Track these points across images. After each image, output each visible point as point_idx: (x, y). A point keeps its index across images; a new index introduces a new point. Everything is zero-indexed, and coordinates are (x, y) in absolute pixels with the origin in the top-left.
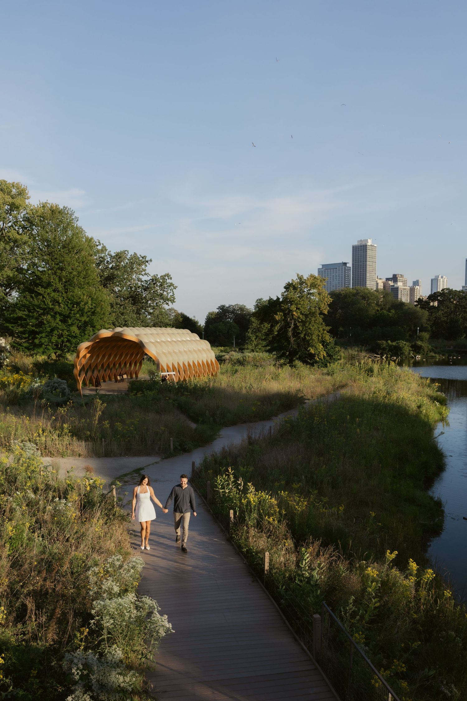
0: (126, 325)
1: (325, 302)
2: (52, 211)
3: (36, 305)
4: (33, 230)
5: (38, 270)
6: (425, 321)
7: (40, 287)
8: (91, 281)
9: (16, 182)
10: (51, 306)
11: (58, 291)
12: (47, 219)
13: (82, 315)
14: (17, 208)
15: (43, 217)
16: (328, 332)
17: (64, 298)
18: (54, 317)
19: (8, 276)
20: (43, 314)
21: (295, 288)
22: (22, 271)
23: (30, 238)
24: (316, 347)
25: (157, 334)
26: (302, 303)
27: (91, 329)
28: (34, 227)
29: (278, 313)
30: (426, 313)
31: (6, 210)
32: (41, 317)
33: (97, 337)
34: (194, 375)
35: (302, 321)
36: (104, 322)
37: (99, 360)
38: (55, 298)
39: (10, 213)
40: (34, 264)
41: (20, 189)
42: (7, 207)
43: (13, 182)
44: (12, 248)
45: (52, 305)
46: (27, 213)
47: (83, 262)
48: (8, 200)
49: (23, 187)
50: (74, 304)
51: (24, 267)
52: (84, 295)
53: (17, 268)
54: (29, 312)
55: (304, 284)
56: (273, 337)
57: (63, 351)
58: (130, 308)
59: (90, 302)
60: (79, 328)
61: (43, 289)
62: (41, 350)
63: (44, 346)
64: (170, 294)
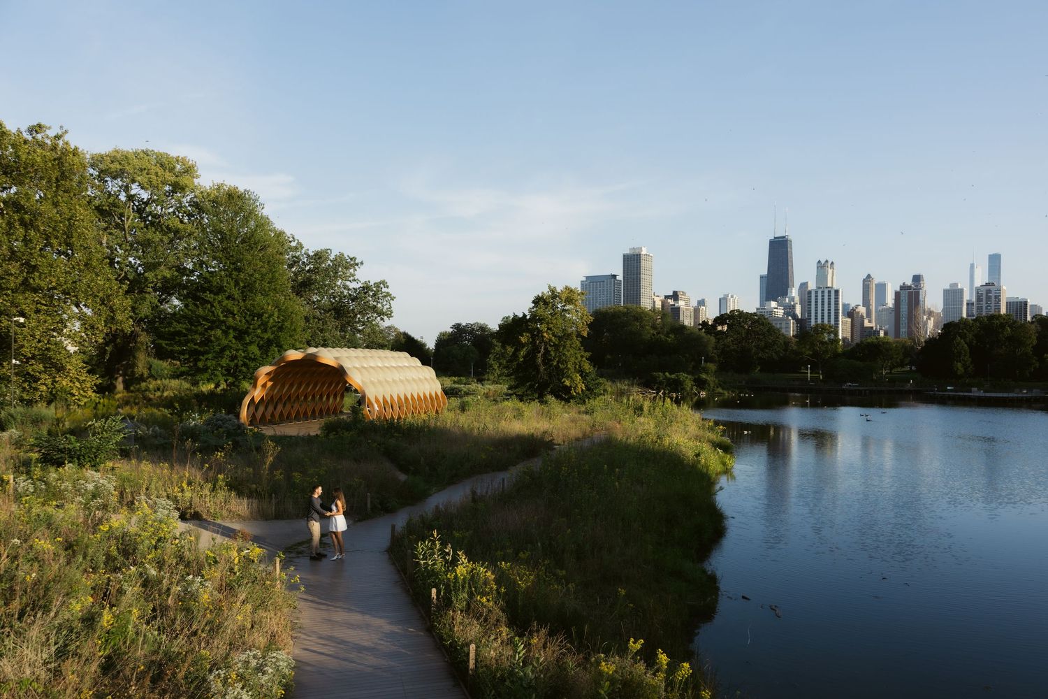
0: (325, 346)
1: (583, 321)
2: (229, 195)
3: (201, 317)
4: (202, 218)
5: (208, 271)
6: (710, 349)
7: (208, 292)
8: (279, 287)
9: (182, 156)
10: (222, 318)
11: (234, 299)
12: (221, 205)
13: (265, 331)
14: (183, 189)
15: (215, 202)
16: (587, 359)
17: (240, 308)
18: (226, 333)
19: (165, 277)
20: (211, 328)
21: (546, 303)
22: (186, 271)
23: (198, 229)
24: (572, 378)
25: (364, 357)
26: (554, 322)
27: (276, 349)
28: (204, 215)
29: (524, 334)
30: (713, 339)
31: (167, 192)
32: (207, 332)
33: (283, 359)
34: (413, 413)
35: (555, 345)
36: (295, 340)
37: (285, 390)
38: (229, 307)
39: (172, 195)
40: (201, 263)
41: (187, 166)
42: (167, 188)
43: (177, 155)
44: (171, 241)
45: (224, 316)
46: (195, 197)
47: (269, 262)
48: (169, 178)
49: (190, 162)
50: (254, 317)
51: (188, 267)
52: (268, 304)
53: (178, 266)
54: (192, 324)
55: (557, 298)
56: (518, 364)
57: (236, 379)
58: (332, 323)
59: (276, 314)
60: (260, 347)
61: (212, 296)
62: (206, 376)
63: (210, 371)
64: (385, 307)
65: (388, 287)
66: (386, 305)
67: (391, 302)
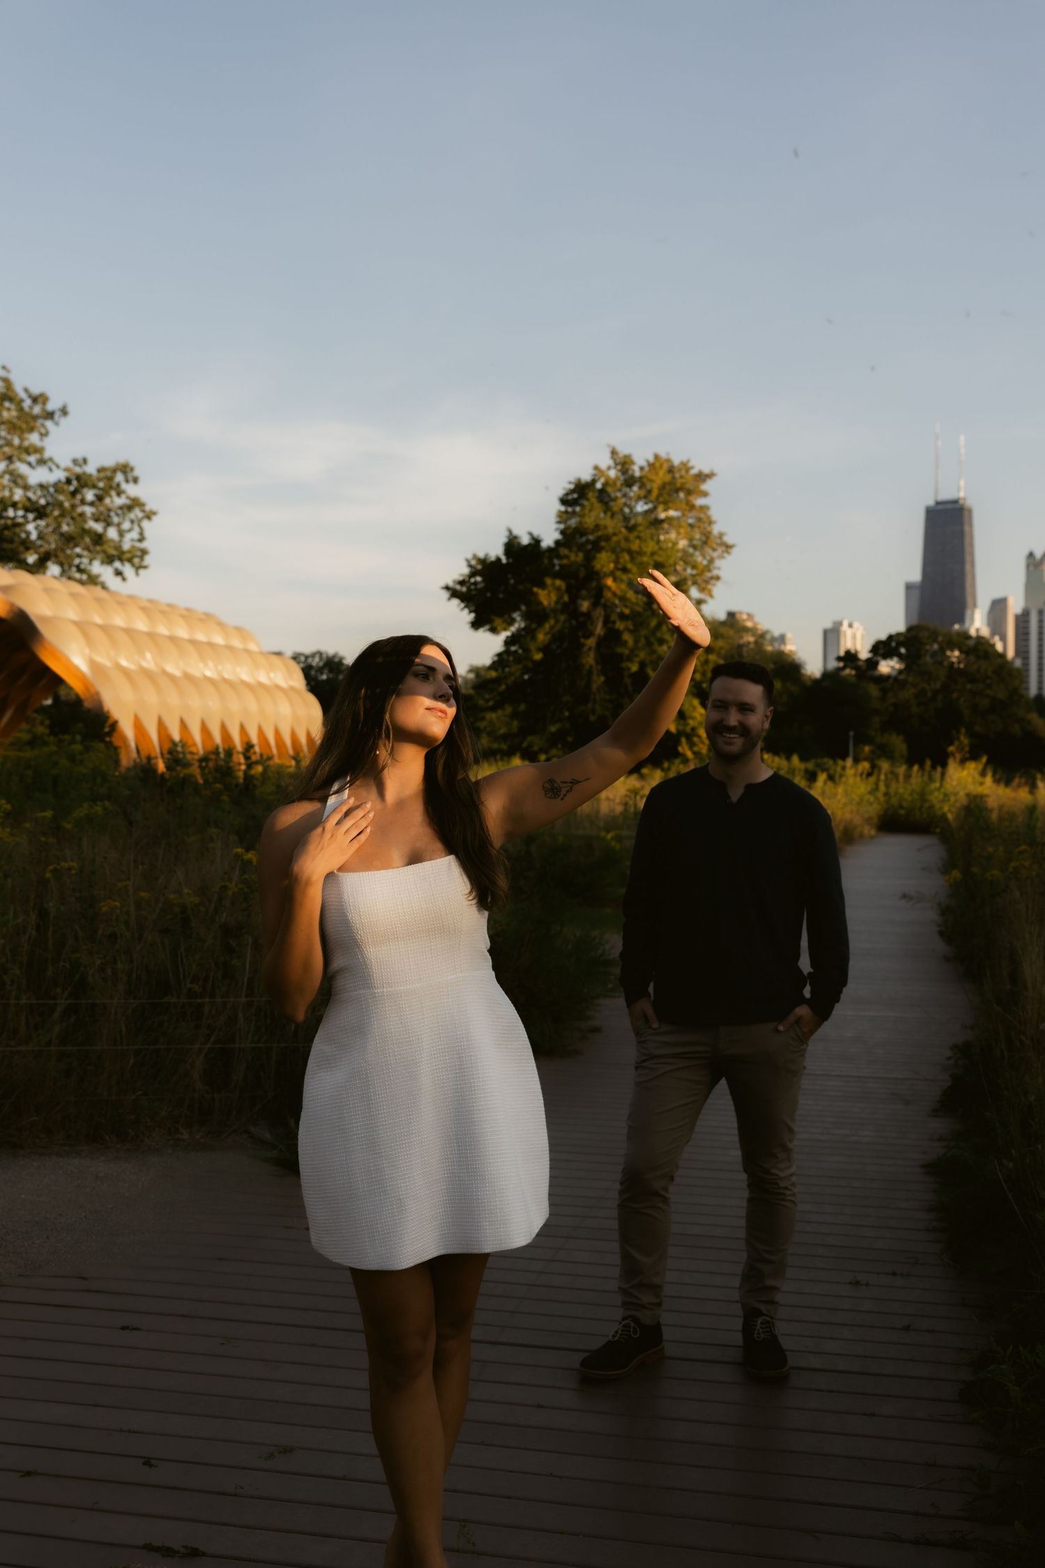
30: (872, 693)
64: (128, 537)
65: (136, 480)
66: (130, 530)
67: (145, 524)
